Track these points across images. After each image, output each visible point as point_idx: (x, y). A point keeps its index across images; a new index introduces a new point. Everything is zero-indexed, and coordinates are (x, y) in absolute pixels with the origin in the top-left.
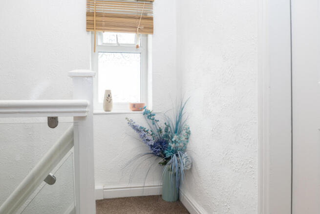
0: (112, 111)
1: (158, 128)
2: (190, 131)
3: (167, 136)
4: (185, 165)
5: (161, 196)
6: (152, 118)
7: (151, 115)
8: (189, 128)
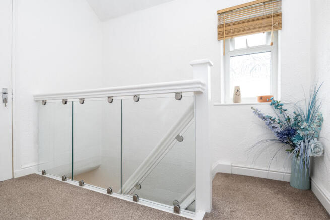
0: (241, 103)
1: (286, 117)
2: (323, 118)
3: (295, 125)
4: (313, 151)
5: (289, 183)
6: (279, 107)
7: (278, 105)
8: (322, 115)
